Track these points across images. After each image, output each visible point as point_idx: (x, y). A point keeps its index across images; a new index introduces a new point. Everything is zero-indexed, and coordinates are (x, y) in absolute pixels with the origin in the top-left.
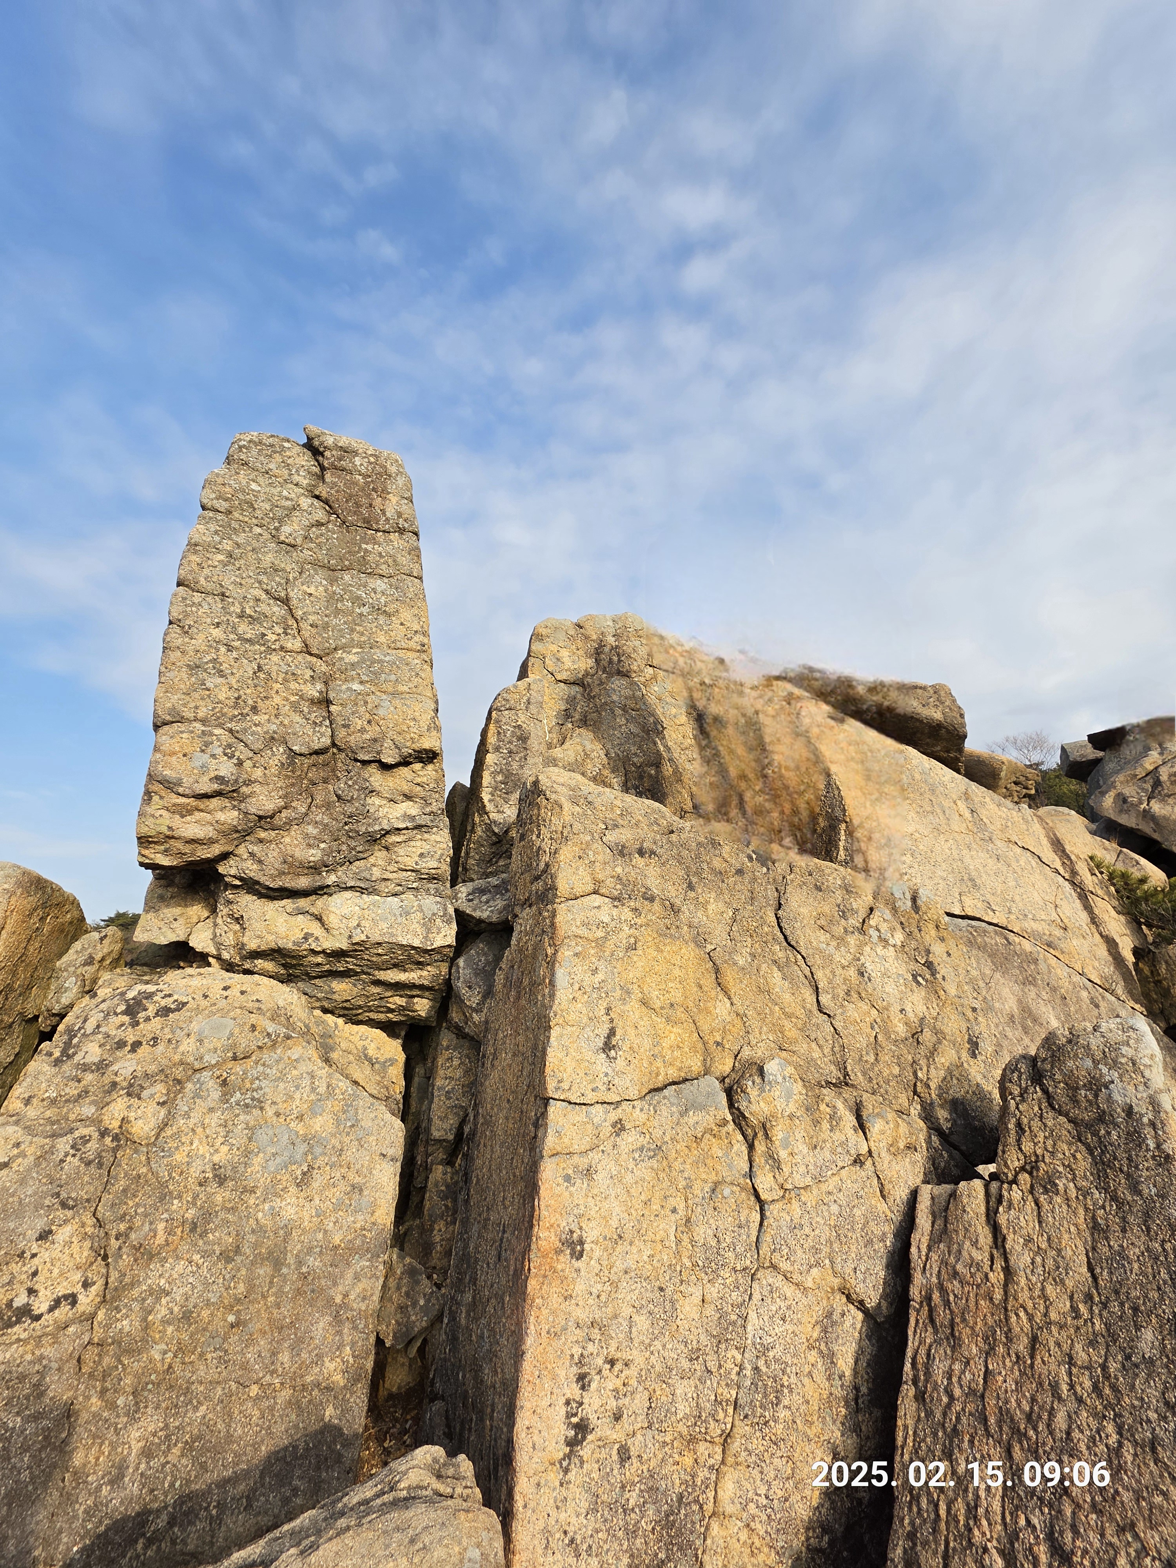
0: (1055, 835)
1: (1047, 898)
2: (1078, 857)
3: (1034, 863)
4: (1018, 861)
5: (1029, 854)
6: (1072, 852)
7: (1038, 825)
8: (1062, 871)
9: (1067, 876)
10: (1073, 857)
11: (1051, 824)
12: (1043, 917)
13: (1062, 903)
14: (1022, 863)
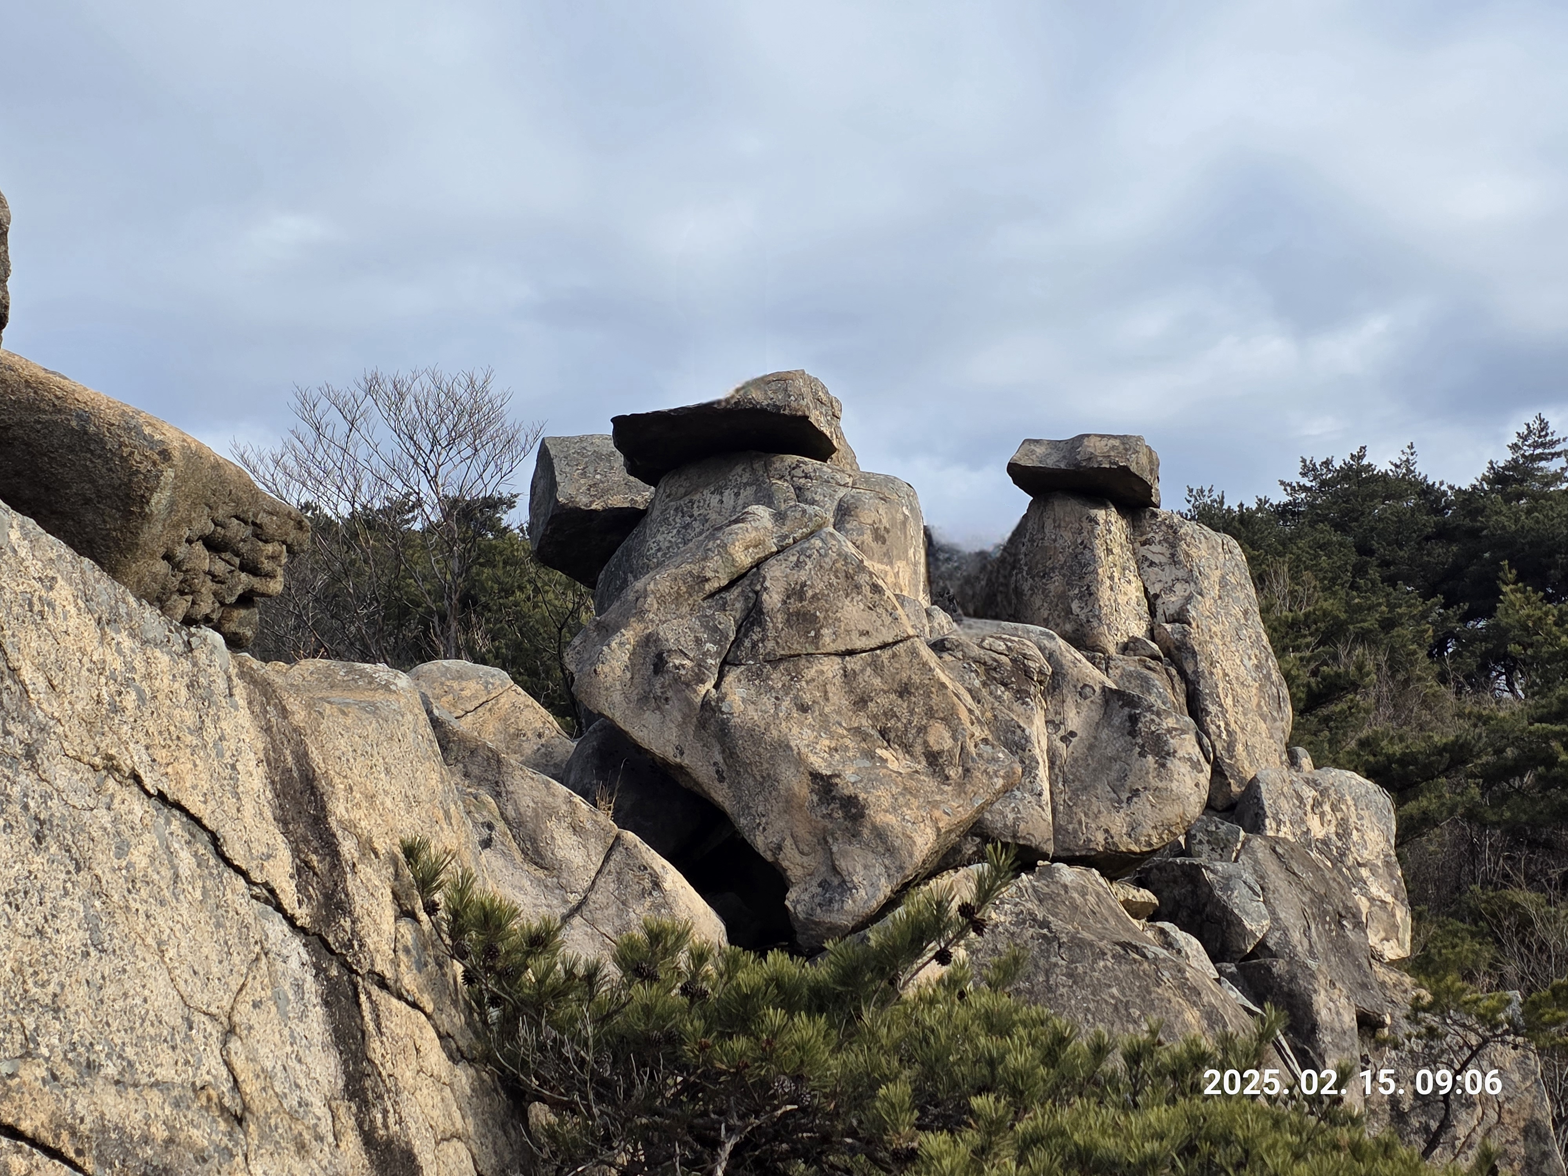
0: (302, 757)
1: (200, 999)
2: (367, 848)
3: (186, 860)
4: (122, 850)
5: (177, 824)
6: (350, 827)
7: (244, 716)
8: (289, 895)
9: (303, 916)
10: (348, 848)
11: (299, 716)
12: (164, 1073)
13: (255, 1018)
14: (139, 857)
